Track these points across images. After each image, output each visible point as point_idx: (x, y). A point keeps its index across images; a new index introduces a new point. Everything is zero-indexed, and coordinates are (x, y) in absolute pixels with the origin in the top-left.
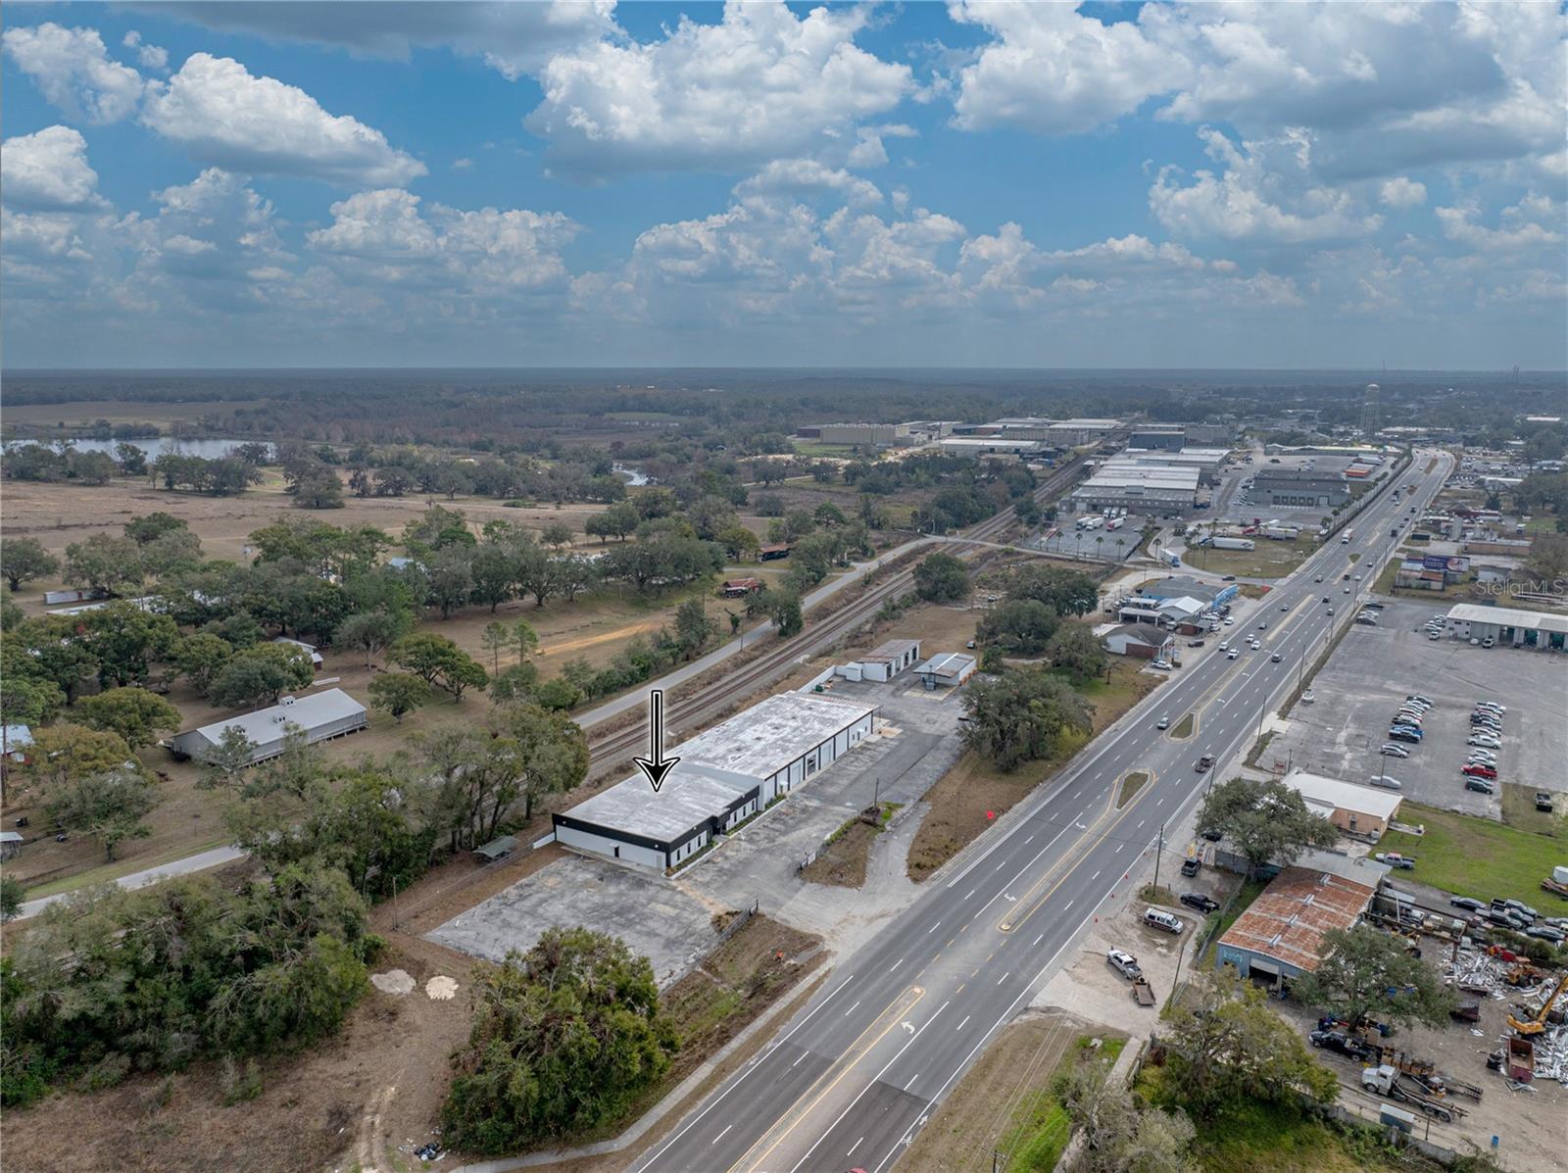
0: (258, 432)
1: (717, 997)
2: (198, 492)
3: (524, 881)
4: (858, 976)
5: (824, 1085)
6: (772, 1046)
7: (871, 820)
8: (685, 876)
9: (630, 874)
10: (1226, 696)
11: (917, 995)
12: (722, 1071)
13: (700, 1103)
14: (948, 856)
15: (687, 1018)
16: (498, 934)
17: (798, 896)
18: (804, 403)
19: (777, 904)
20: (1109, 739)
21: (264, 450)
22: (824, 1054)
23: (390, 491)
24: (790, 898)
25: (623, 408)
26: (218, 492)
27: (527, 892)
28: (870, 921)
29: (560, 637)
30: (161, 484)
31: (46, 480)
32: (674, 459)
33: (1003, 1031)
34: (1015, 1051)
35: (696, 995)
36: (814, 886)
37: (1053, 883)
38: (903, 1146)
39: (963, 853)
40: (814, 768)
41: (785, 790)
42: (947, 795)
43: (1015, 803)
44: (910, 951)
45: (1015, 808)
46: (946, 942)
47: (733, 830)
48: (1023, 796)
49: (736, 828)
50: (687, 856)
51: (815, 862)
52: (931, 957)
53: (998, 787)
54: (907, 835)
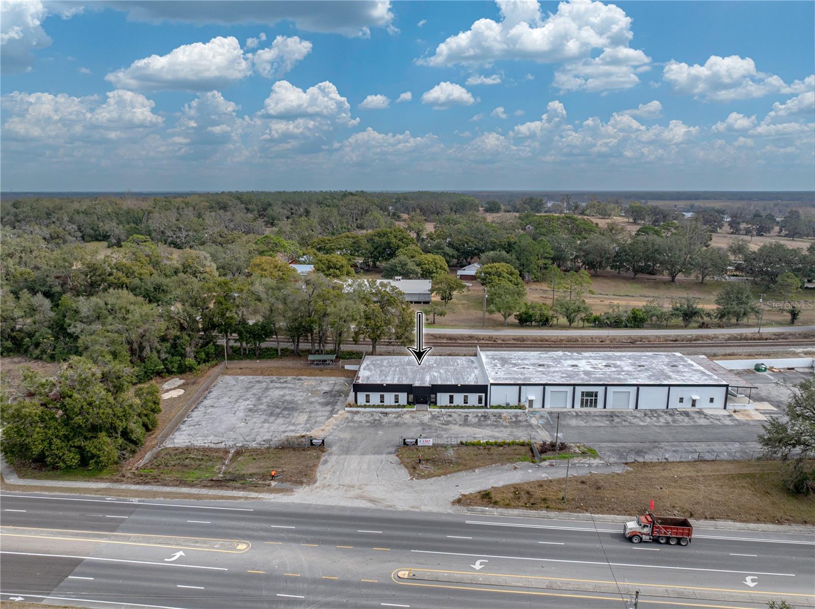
1: (207, 469)
6: (135, 501)
7: (541, 452)
9: (342, 397)
15: (174, 466)
17: (369, 457)
19: (348, 452)
22: (123, 524)
24: (363, 453)
27: (294, 381)
35: (202, 459)
36: (395, 459)
39: (552, 514)
40: (594, 403)
41: (537, 405)
42: (665, 474)
43: (728, 518)
44: (314, 528)
45: (720, 523)
46: (345, 543)
47: (441, 407)
48: (758, 521)
49: (446, 407)
50: (378, 402)
51: (429, 447)
52: (307, 542)
53: (747, 497)
54: (543, 475)
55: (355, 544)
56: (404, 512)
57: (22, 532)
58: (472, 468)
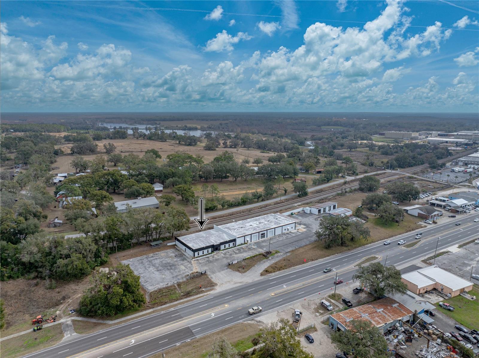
0: (221, 129)
1: (175, 293)
2: (186, 145)
3: (157, 253)
4: (215, 297)
5: (173, 323)
6: (172, 309)
7: (266, 255)
8: (197, 260)
9: (184, 256)
10: (441, 237)
11: (225, 307)
12: (153, 312)
13: (139, 318)
14: (280, 270)
15: (161, 297)
16: (137, 265)
17: (222, 272)
18: (390, 124)
19: (214, 272)
20: (377, 244)
21: (211, 134)
22: (182, 316)
23: (233, 147)
24: (219, 272)
25: (329, 124)
26: (190, 145)
27: (156, 255)
28: (236, 283)
29: (235, 190)
30: (178, 142)
31: (153, 140)
32: (327, 141)
33: (239, 323)
34: (236, 330)
35: (169, 291)
36: (231, 270)
37: (304, 285)
38: (176, 345)
39: (286, 270)
40: (264, 237)
41: (249, 242)
42: (299, 252)
43: (320, 258)
44: (237, 294)
45: (319, 260)
46: (250, 294)
47: (223, 250)
48: (325, 257)
49: (224, 250)
50: (202, 254)
51: (236, 263)
52: (241, 298)
53: (319, 252)
54: (273, 261)
55: (253, 293)
56: (252, 282)
57: (153, 330)
58: (254, 266)
